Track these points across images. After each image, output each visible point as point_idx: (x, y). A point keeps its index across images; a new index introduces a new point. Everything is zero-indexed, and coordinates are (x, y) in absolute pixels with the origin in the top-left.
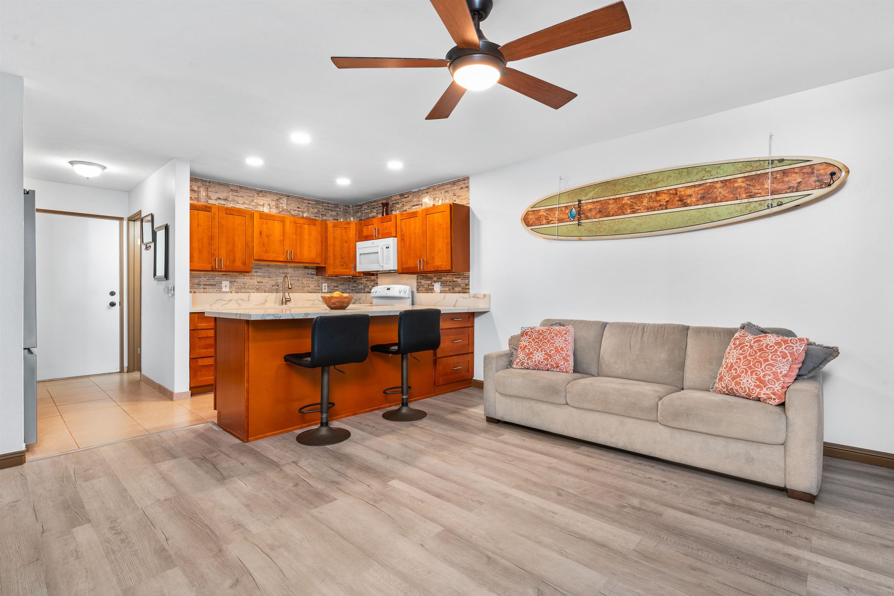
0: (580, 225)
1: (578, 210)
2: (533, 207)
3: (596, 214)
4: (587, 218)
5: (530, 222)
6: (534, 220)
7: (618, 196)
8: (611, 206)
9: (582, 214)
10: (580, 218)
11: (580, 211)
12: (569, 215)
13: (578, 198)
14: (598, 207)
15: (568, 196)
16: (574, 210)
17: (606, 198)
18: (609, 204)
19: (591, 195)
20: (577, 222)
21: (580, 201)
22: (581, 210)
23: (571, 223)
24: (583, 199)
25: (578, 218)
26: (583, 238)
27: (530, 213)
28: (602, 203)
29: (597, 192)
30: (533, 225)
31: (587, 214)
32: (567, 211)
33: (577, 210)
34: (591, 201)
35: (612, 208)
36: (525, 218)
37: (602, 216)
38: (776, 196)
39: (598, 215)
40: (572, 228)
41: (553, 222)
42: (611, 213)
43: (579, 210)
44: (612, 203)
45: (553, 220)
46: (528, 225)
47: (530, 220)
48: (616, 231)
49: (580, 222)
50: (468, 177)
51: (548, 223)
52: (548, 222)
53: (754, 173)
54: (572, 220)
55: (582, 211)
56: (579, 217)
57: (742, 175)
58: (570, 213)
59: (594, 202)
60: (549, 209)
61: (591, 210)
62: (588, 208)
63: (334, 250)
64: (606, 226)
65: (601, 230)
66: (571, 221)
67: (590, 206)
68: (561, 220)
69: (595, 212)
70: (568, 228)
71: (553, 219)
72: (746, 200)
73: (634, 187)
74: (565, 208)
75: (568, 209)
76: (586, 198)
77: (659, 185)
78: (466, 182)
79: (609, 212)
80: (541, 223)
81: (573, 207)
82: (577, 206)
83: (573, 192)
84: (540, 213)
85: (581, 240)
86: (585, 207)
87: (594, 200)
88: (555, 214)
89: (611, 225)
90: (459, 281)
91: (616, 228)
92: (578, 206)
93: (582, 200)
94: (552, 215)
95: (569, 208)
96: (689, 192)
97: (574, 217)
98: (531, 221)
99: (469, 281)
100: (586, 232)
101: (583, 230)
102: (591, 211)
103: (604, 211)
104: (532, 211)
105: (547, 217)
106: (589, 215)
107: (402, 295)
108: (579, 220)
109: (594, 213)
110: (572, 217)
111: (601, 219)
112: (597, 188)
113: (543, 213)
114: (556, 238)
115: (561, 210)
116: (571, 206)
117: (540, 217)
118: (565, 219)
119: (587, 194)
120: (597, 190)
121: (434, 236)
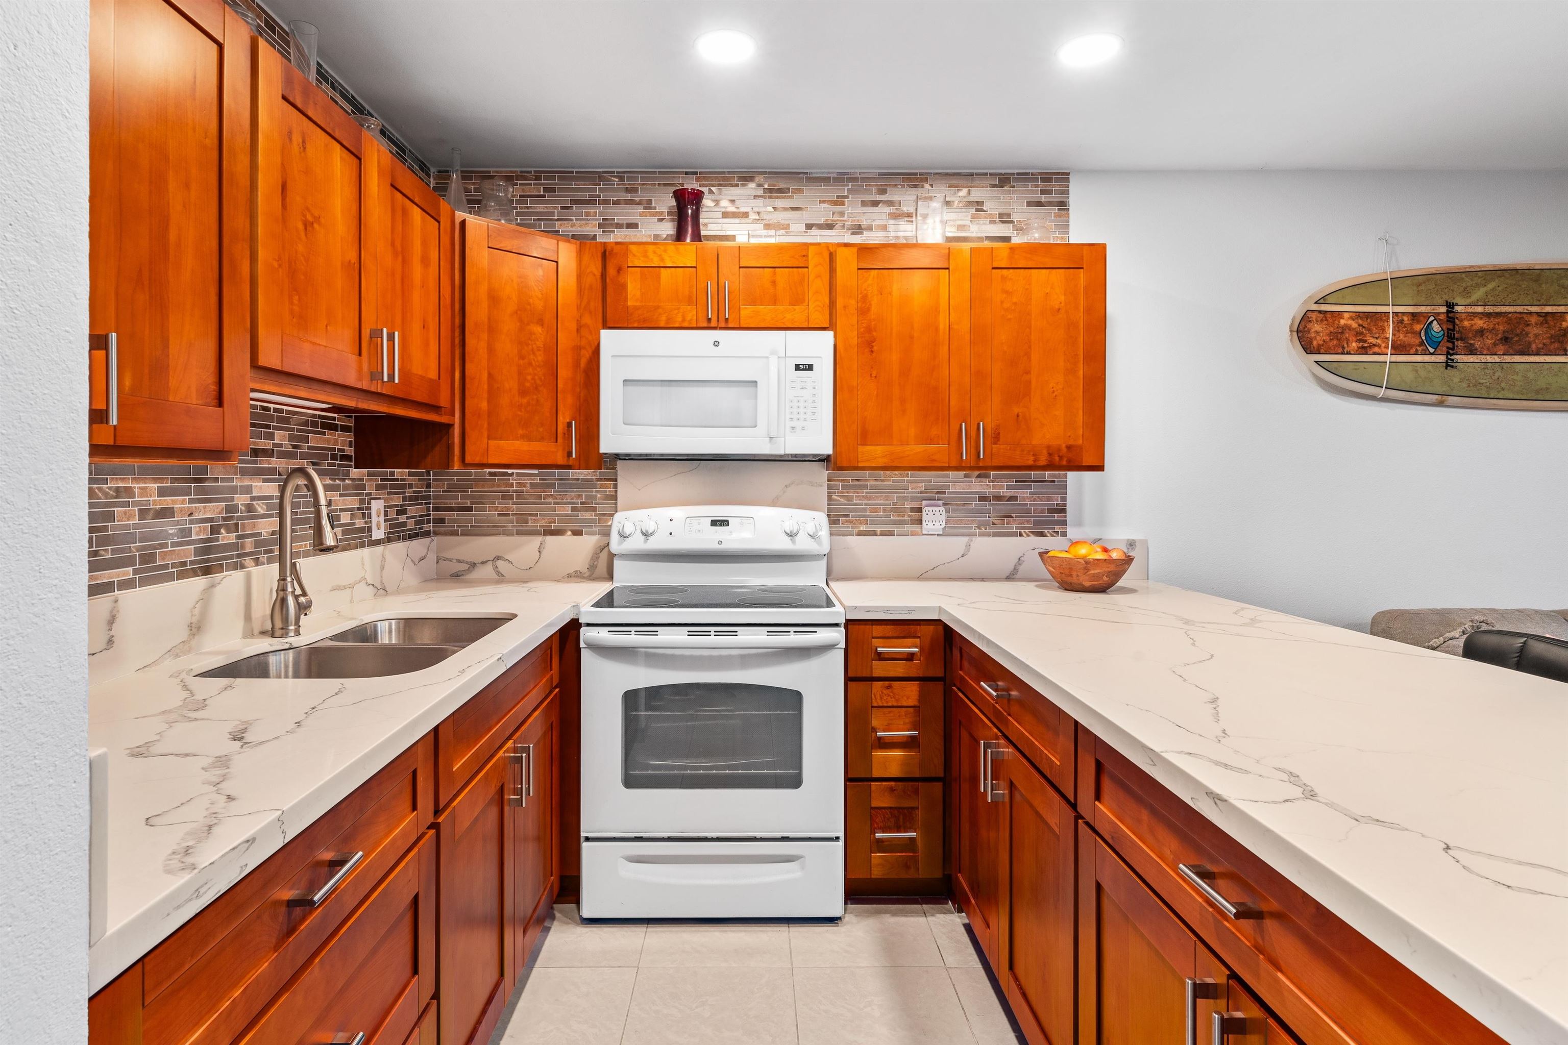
0: (1452, 367)
1: (1449, 329)
2: (1322, 301)
3: (1495, 344)
4: (1472, 351)
5: (1315, 343)
6: (1327, 338)
7: (1548, 309)
8: (1534, 331)
9: (1457, 340)
10: (1453, 349)
11: (1453, 330)
12: (1424, 338)
13: (1446, 297)
14: (1501, 328)
15: (1415, 288)
16: (1436, 326)
17: (1519, 309)
18: (1528, 325)
19: (1479, 294)
20: (1442, 358)
21: (1450, 306)
22: (1457, 328)
23: (1427, 358)
24: (1458, 300)
25: (1448, 348)
26: (1451, 400)
27: (1314, 316)
28: (1510, 319)
29: (1494, 289)
30: (1322, 351)
31: (1472, 342)
32: (1418, 327)
33: (1444, 327)
34: (1480, 309)
35: (1536, 336)
36: (1301, 327)
37: (1511, 351)
39: (1501, 348)
40: (1429, 372)
41: (1376, 349)
42: (1534, 346)
43: (1451, 327)
44: (1536, 324)
45: (1379, 346)
46: (1308, 347)
47: (1313, 335)
48: (1537, 392)
49: (1453, 360)
50: (1063, 174)
51: (1364, 350)
52: (1363, 347)
54: (1432, 350)
55: (1459, 332)
56: (1450, 345)
58: (1426, 333)
59: (1489, 315)
60: (1367, 315)
61: (1481, 332)
62: (1475, 327)
63: (491, 350)
64: (1519, 378)
65: (1503, 385)
66: (1426, 352)
67: (1479, 323)
68: (1399, 348)
69: (1492, 339)
70: (1417, 371)
71: (1379, 341)
74: (1410, 317)
75: (1418, 322)
76: (1468, 301)
78: (1055, 186)
79: (1530, 343)
80: (1343, 348)
81: (1432, 318)
82: (1442, 317)
83: (1428, 280)
84: (1342, 322)
85: (1440, 404)
86: (1467, 323)
87: (1489, 309)
88: (1383, 330)
89: (1531, 375)
90: (1024, 499)
91: (1542, 383)
92: (1448, 316)
93: (1457, 305)
94: (1375, 330)
95: (1422, 318)
97: (1436, 346)
98: (1318, 338)
99: (1064, 499)
100: (1464, 385)
101: (1456, 380)
102: (1482, 336)
103: (1516, 339)
104: (1320, 312)
105: (1362, 333)
106: (1478, 344)
107: (803, 544)
108: (1448, 353)
109: (1489, 342)
110: (1428, 344)
111: (1508, 358)
112: (1493, 280)
113: (1350, 322)
114: (1381, 392)
115: (1402, 321)
116: (1426, 315)
117: (1342, 333)
118: (1411, 346)
119: (1466, 292)
120: (1491, 286)
121: (1030, 347)
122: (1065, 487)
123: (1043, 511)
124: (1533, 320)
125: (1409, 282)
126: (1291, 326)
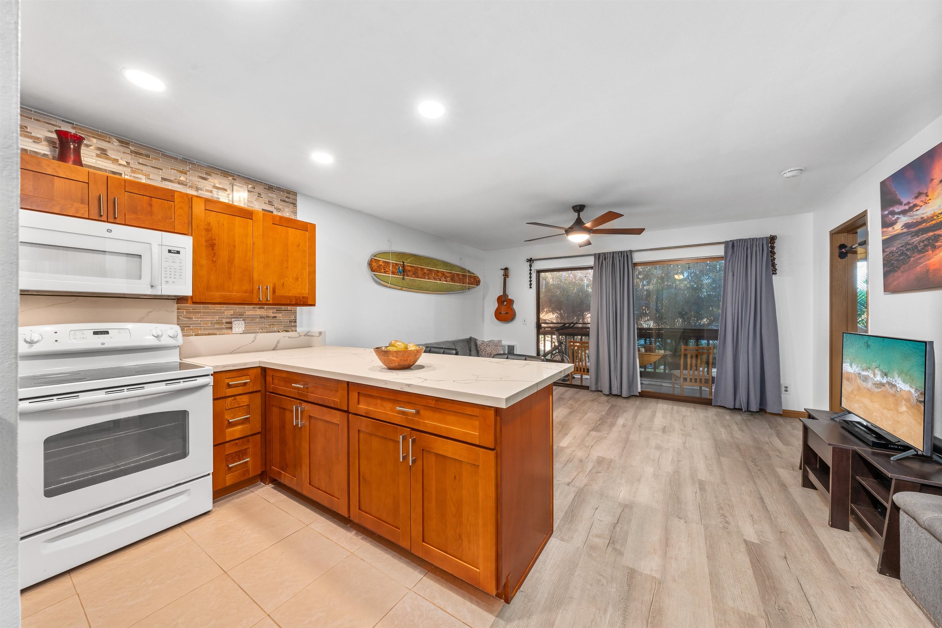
0: (404, 280)
1: (403, 269)
2: (375, 256)
4: (408, 276)
5: (374, 268)
6: (377, 268)
7: (422, 267)
8: (419, 272)
9: (405, 272)
12: (398, 271)
13: (402, 260)
14: (413, 270)
15: (396, 256)
16: (401, 268)
17: (417, 266)
19: (409, 260)
20: (402, 277)
21: (403, 263)
23: (399, 277)
25: (403, 274)
26: (404, 289)
27: (373, 260)
28: (415, 268)
29: (412, 260)
30: (375, 271)
32: (397, 267)
34: (409, 265)
36: (370, 263)
37: (415, 277)
38: (469, 285)
39: (413, 276)
40: (399, 280)
41: (388, 272)
46: (372, 270)
47: (373, 266)
48: (420, 288)
49: (404, 278)
50: (295, 193)
51: (385, 272)
52: (385, 271)
53: (464, 274)
54: (400, 274)
55: (405, 270)
57: (462, 273)
58: (399, 269)
60: (385, 262)
61: (409, 271)
62: (409, 269)
64: (417, 284)
65: (414, 285)
66: (398, 275)
67: (409, 268)
68: (393, 273)
69: (412, 273)
70: (397, 280)
71: (388, 270)
72: (462, 284)
73: (429, 264)
74: (395, 264)
76: (407, 262)
77: (438, 267)
78: (291, 196)
79: (419, 275)
80: (380, 271)
82: (402, 265)
83: (399, 255)
84: (380, 263)
85: (401, 290)
86: (407, 268)
87: (411, 265)
88: (389, 267)
89: (419, 284)
91: (421, 286)
93: (405, 262)
94: (387, 267)
95: (397, 265)
96: (448, 275)
99: (296, 317)
100: (406, 285)
101: (405, 283)
103: (416, 274)
104: (375, 259)
105: (385, 267)
106: (409, 274)
111: (415, 279)
112: (411, 257)
113: (382, 264)
114: (389, 285)
115: (393, 265)
116: (399, 264)
117: (380, 266)
118: (396, 273)
119: (406, 260)
120: (411, 258)
121: (288, 258)
122: (296, 313)
123: (287, 322)
124: (419, 269)
125: (395, 254)
126: (368, 262)
